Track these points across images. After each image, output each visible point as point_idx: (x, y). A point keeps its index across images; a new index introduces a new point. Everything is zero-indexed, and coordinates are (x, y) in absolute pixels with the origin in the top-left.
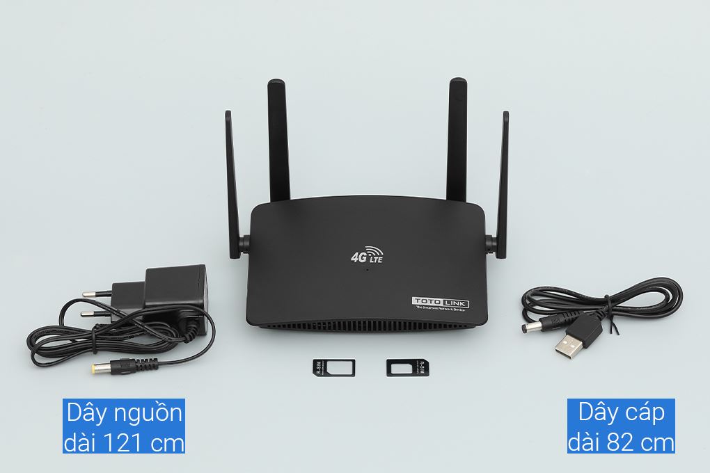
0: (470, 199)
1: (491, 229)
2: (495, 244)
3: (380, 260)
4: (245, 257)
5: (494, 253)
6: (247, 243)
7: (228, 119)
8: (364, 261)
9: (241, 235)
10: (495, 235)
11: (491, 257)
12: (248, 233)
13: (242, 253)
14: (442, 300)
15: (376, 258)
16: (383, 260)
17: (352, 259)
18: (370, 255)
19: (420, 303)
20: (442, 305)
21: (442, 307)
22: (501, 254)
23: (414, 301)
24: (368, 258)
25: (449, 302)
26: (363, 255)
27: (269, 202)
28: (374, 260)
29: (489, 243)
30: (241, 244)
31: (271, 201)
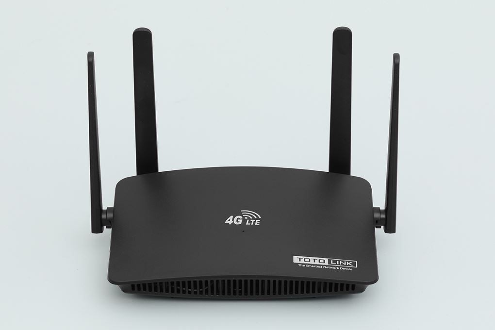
0: (355, 171)
1: (379, 201)
2: (383, 216)
3: (257, 223)
4: (107, 232)
5: (382, 227)
6: (110, 215)
7: (91, 60)
8: (240, 223)
9: (104, 208)
10: (383, 208)
11: (379, 232)
12: (112, 205)
13: (105, 227)
14: (326, 260)
15: (253, 221)
16: (260, 223)
17: (227, 222)
18: (246, 218)
19: (302, 261)
20: (326, 263)
21: (327, 266)
22: (390, 228)
23: (296, 259)
24: (244, 221)
25: (335, 262)
26: (239, 219)
27: (136, 175)
28: (250, 222)
29: (376, 215)
30: (104, 216)
31: (137, 174)
